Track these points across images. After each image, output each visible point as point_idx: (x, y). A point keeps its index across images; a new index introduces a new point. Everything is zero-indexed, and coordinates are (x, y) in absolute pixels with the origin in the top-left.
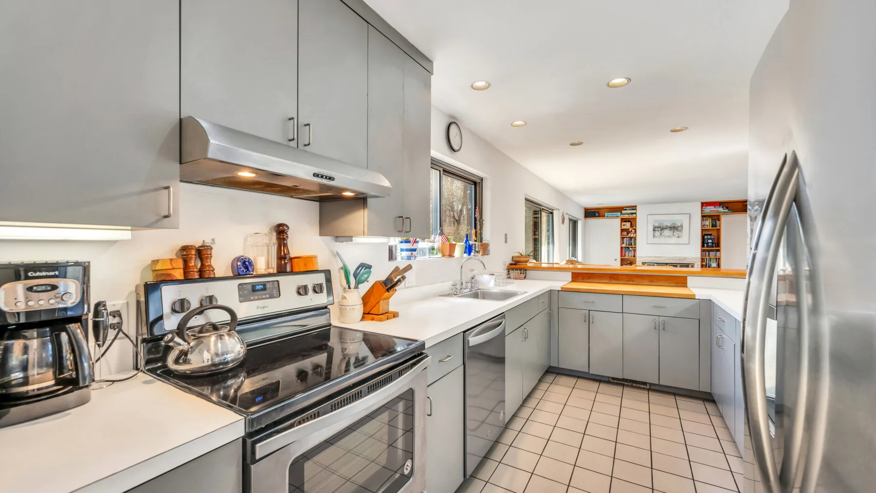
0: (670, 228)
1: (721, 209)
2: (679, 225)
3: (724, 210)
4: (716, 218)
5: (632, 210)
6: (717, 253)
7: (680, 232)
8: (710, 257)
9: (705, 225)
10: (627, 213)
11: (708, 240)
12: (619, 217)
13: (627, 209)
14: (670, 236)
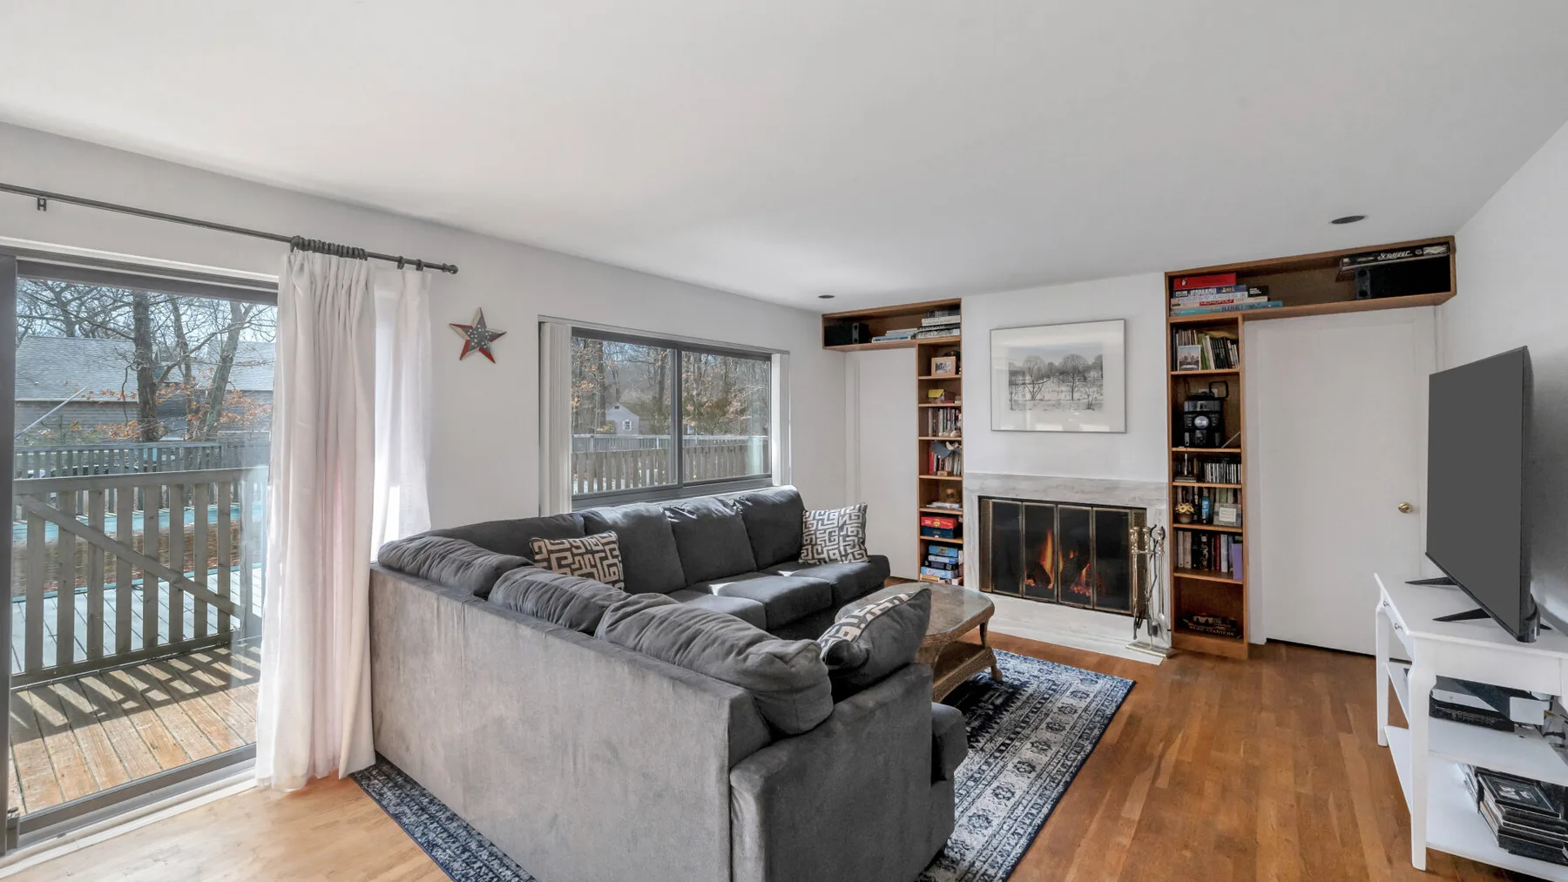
0: (1062, 373)
1: (1241, 298)
2: (1091, 361)
3: (1252, 300)
4: (1223, 330)
5: (950, 315)
6: (1233, 467)
7: (1095, 389)
8: (1208, 482)
9: (1189, 360)
10: (934, 326)
11: (1196, 417)
12: (914, 341)
13: (937, 313)
14: (1063, 402)
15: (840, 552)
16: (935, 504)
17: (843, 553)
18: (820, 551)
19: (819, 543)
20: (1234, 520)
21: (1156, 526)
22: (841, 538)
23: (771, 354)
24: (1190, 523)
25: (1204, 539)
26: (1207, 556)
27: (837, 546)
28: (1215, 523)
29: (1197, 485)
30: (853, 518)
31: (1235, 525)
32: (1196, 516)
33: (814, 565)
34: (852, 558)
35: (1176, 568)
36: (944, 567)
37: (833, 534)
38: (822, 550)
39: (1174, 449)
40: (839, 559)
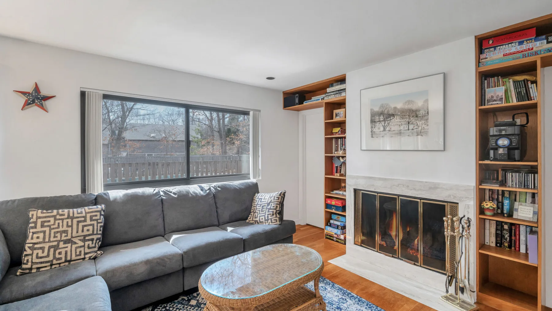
0: (402, 113)
1: (540, 45)
2: (420, 104)
4: (524, 73)
5: (341, 84)
6: (531, 176)
7: (423, 122)
8: (509, 187)
9: (495, 98)
10: (333, 92)
11: (498, 139)
12: (323, 101)
13: (334, 84)
14: (402, 131)
15: (265, 218)
16: (335, 192)
17: (266, 219)
18: (256, 216)
19: (257, 212)
20: (531, 216)
21: (464, 216)
22: (267, 210)
23: (249, 112)
24: (493, 216)
25: (506, 227)
26: (508, 239)
27: (264, 214)
28: (514, 217)
29: (501, 189)
30: (276, 199)
31: (532, 220)
32: (499, 211)
33: (252, 224)
34: (270, 222)
35: (482, 245)
36: (337, 227)
37: (264, 207)
38: (257, 216)
39: (481, 162)
40: (264, 222)
